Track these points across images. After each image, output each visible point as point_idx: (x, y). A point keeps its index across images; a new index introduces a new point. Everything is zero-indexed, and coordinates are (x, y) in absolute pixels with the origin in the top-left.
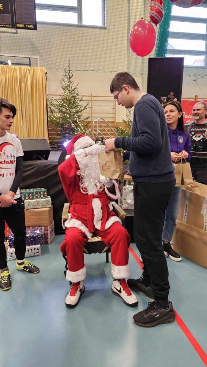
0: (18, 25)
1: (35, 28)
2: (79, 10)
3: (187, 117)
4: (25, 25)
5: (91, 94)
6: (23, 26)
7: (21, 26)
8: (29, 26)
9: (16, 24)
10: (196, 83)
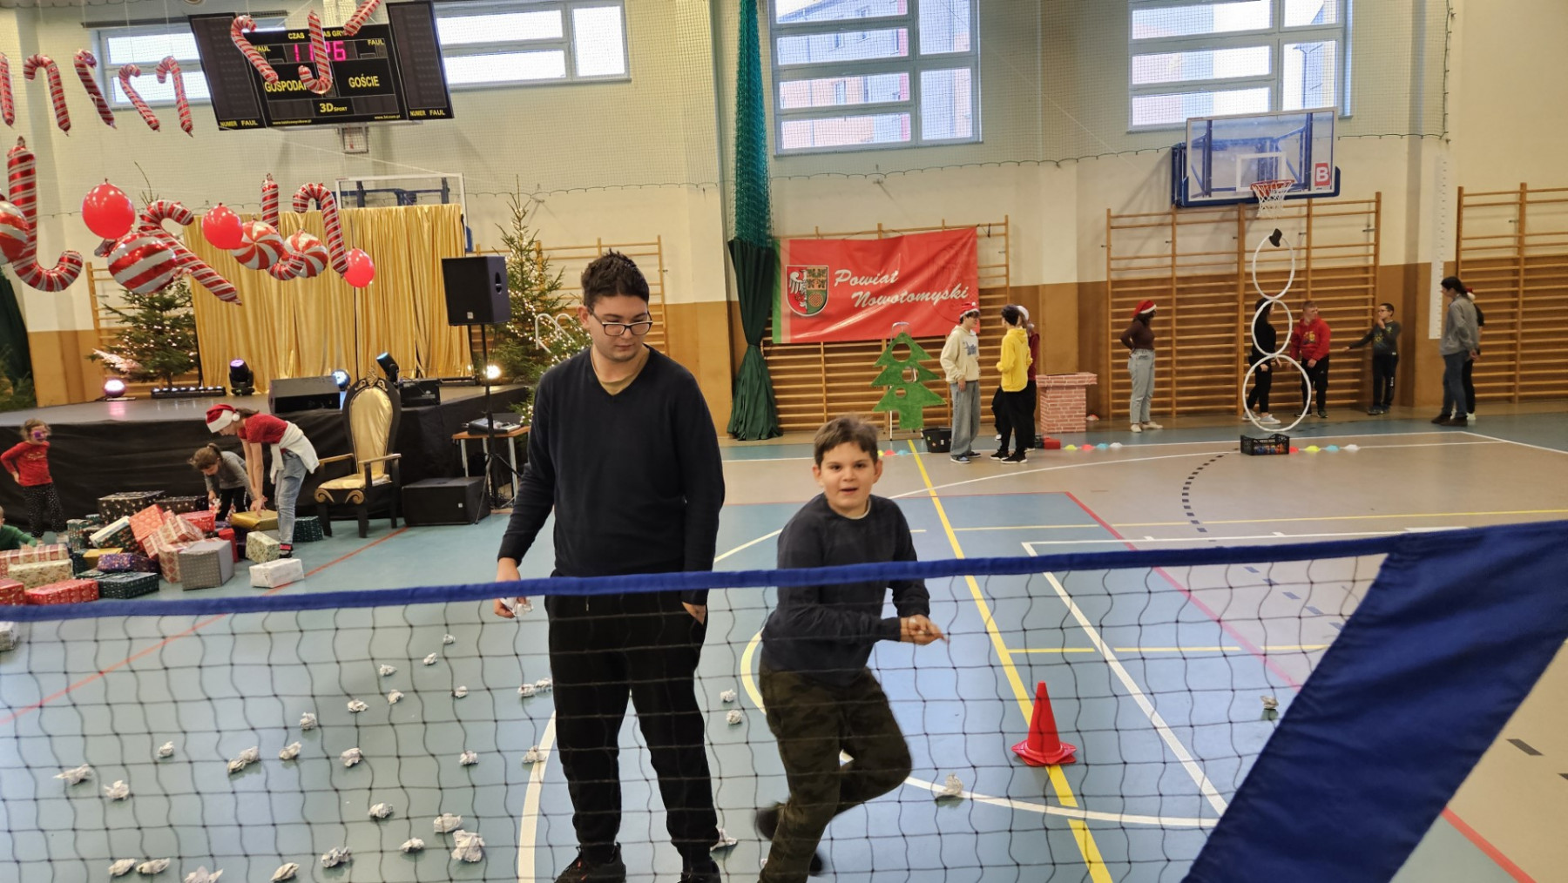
0: (412, 114)
1: (448, 114)
2: (566, 45)
3: (856, 283)
4: (427, 112)
5: (599, 240)
6: (424, 113)
7: (418, 113)
8: (435, 113)
9: (409, 111)
10: (885, 191)
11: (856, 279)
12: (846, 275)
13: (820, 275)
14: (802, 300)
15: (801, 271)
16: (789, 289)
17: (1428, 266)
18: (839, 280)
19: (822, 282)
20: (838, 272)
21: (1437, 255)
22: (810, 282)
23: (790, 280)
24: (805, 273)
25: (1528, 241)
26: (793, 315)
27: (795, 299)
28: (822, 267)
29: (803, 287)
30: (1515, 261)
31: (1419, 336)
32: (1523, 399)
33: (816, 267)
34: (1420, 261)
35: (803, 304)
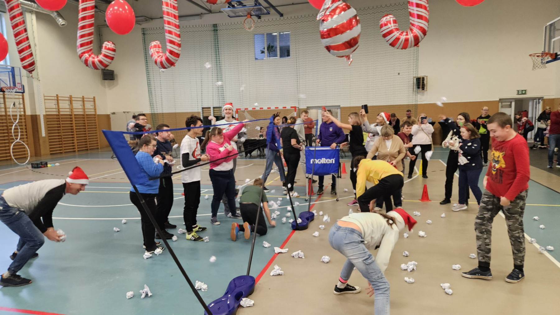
17: (39, 115)
21: (41, 112)
25: (61, 110)
30: (58, 115)
31: (40, 136)
32: (65, 152)
34: (37, 114)
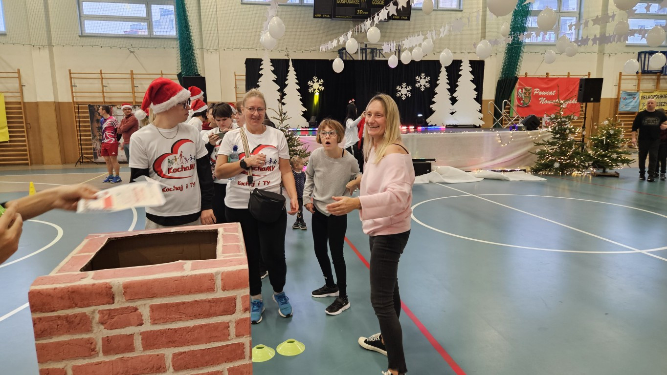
0: (394, 17)
1: (409, 19)
4: (400, 17)
7: (397, 17)
8: (403, 18)
11: (541, 92)
12: (538, 91)
13: (529, 91)
14: (522, 100)
15: (522, 89)
16: (517, 96)
18: (535, 93)
19: (530, 93)
20: (535, 90)
22: (525, 93)
23: (518, 92)
24: (524, 90)
26: (518, 106)
27: (519, 100)
28: (530, 88)
29: (523, 95)
33: (528, 88)
35: (522, 102)
